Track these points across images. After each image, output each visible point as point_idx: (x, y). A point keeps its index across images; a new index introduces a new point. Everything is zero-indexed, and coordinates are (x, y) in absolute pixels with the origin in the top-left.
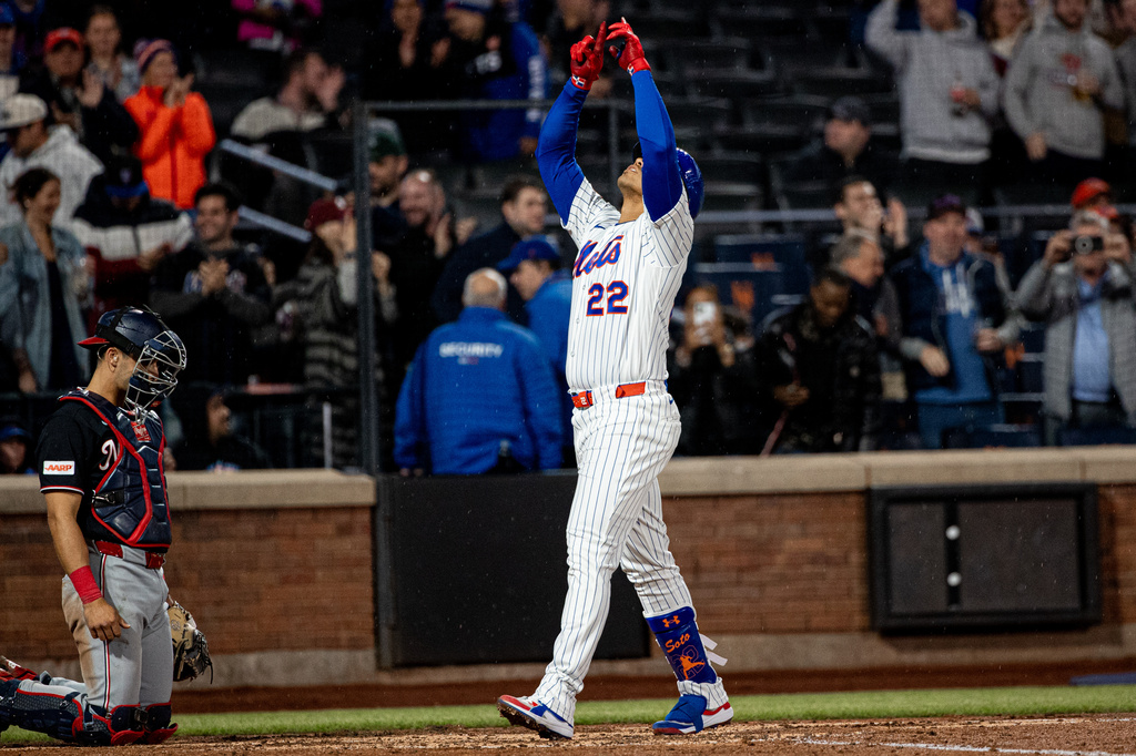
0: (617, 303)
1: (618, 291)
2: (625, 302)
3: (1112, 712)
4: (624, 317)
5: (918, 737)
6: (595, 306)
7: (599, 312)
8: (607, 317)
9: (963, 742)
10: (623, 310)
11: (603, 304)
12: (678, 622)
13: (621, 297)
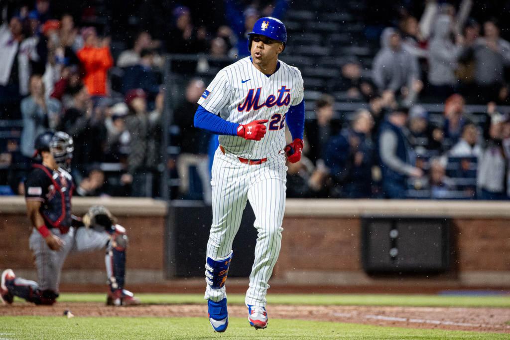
3: (455, 306)
5: (378, 314)
9: (396, 316)
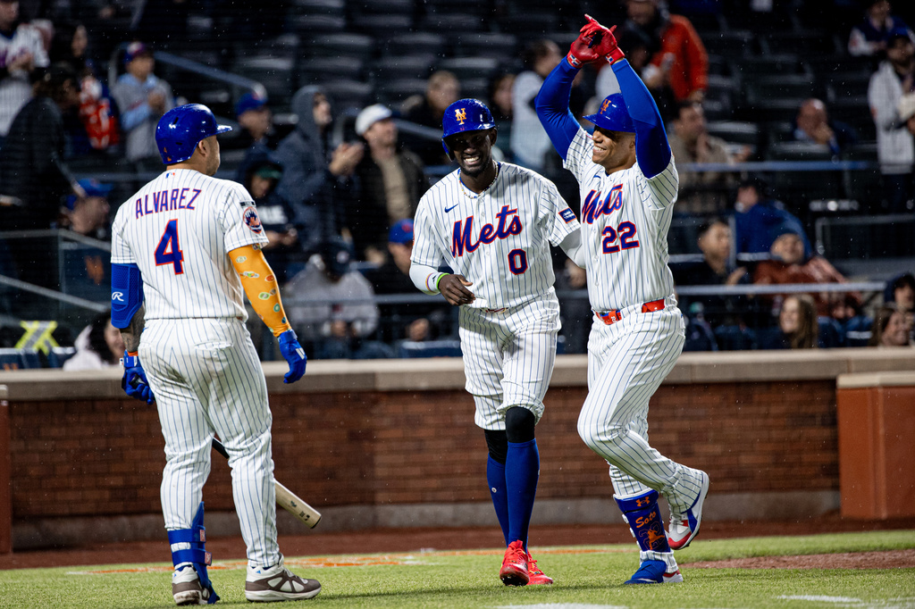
0: (628, 240)
1: (627, 230)
2: (635, 238)
4: (637, 249)
6: (610, 245)
7: (615, 249)
8: (622, 252)
10: (635, 244)
11: (617, 242)
12: (648, 502)
13: (631, 234)
